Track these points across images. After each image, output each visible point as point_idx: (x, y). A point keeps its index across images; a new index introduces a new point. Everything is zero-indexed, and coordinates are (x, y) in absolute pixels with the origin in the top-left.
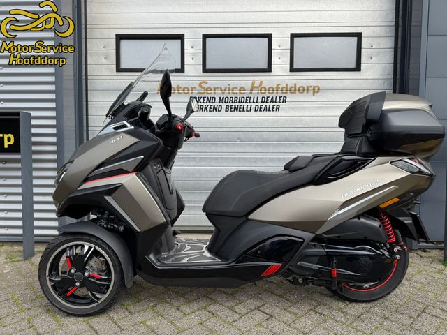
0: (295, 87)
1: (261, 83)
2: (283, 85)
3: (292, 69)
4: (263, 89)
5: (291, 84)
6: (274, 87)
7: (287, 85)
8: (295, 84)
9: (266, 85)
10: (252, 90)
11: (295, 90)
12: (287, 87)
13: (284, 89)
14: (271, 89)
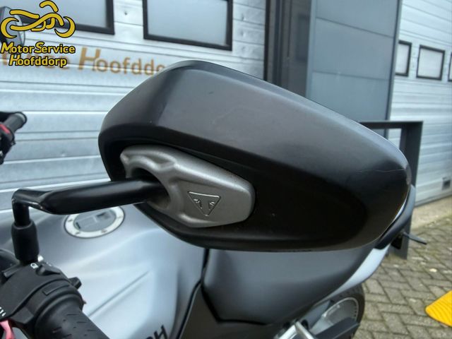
0: (152, 66)
1: (98, 53)
2: (133, 60)
3: (147, 36)
4: (102, 64)
5: (146, 59)
6: (121, 61)
7: (140, 60)
8: (152, 61)
9: (106, 55)
10: (82, 64)
11: (152, 70)
12: (140, 64)
13: (137, 67)
14: (115, 65)
